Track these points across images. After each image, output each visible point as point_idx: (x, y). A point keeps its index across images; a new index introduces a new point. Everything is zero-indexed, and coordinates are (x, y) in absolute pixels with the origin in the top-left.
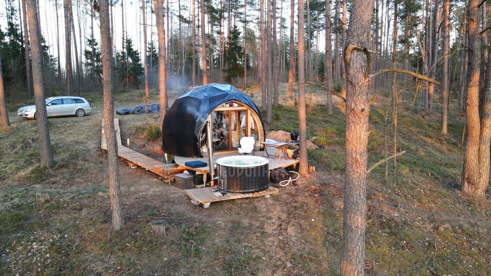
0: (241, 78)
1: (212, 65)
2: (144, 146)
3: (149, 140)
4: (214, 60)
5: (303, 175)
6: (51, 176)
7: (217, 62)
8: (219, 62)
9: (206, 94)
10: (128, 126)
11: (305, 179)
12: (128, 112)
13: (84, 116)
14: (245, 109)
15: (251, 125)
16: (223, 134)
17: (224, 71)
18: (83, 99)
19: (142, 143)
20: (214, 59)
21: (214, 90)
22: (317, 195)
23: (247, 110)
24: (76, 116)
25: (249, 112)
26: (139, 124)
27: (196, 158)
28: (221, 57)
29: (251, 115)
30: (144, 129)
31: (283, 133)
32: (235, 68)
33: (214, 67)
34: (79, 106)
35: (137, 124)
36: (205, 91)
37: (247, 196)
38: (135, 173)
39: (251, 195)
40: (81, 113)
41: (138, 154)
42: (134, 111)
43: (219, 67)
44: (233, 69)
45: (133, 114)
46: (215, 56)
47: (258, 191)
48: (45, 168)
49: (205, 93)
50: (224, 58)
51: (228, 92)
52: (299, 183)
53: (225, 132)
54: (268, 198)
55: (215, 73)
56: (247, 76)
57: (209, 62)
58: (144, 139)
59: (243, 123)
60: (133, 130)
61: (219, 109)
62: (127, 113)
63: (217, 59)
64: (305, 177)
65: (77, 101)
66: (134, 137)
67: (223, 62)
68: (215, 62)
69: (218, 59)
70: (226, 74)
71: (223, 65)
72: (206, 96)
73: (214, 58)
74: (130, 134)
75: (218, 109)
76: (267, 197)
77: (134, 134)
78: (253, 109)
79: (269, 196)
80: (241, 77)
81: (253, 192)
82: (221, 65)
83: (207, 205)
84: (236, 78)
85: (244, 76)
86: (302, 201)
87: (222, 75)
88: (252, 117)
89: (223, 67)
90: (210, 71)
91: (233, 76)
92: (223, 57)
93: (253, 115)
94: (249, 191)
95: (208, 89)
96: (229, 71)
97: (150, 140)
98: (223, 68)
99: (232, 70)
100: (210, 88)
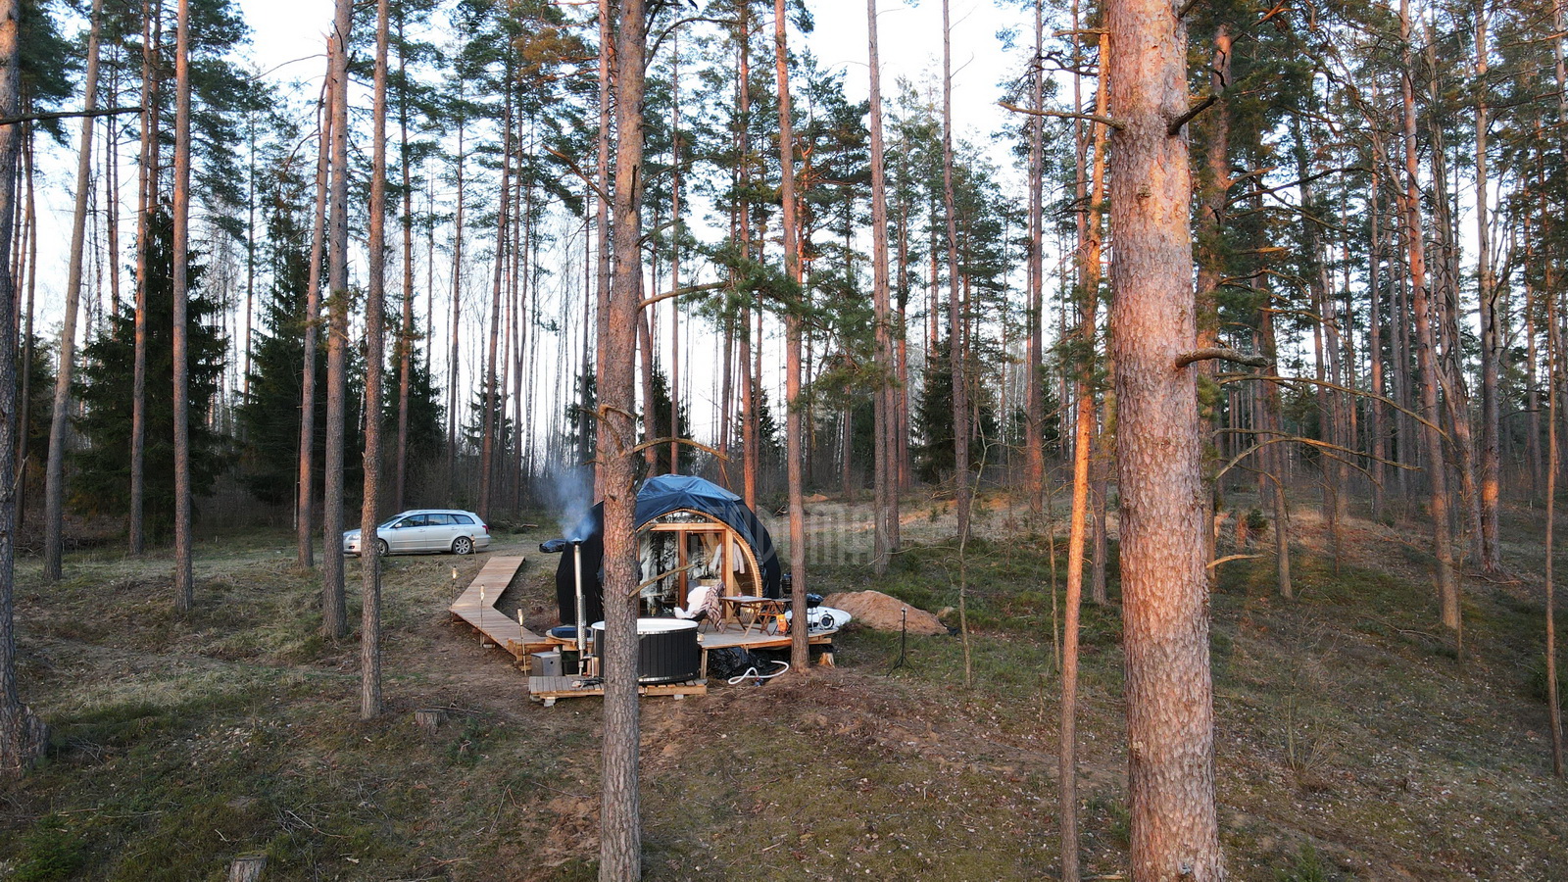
5: (794, 669)
6: (333, 652)
13: (471, 552)
14: (718, 528)
18: (472, 515)
23: (724, 531)
24: (452, 552)
25: (729, 535)
29: (735, 542)
34: (461, 530)
40: (464, 547)
48: (328, 638)
51: (680, 492)
54: (678, 700)
65: (457, 520)
76: (677, 698)
79: (682, 697)
83: (550, 701)
88: (737, 546)
93: (740, 542)
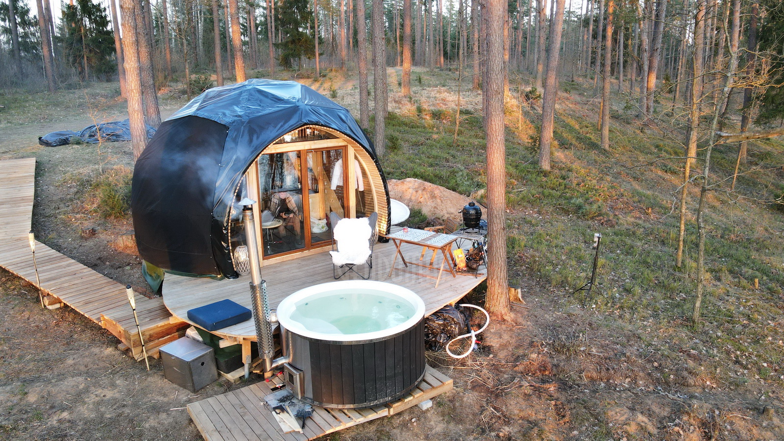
0: (307, 60)
1: (254, 34)
2: (93, 232)
3: (106, 216)
4: (257, 26)
5: (497, 316)
7: (262, 29)
8: (266, 28)
9: (239, 110)
10: (59, 178)
11: (504, 327)
12: (67, 139)
14: (341, 144)
15: (356, 183)
16: (289, 205)
17: (276, 45)
19: (88, 225)
20: (256, 24)
21: (261, 97)
22: (552, 389)
23: (346, 147)
25: (351, 151)
26: (86, 171)
27: (221, 279)
28: (269, 18)
29: (356, 158)
30: (98, 185)
31: (416, 184)
32: (297, 41)
33: (257, 38)
35: (81, 171)
36: (236, 101)
37: (372, 416)
38: (57, 325)
39: (384, 413)
41: (69, 265)
42: (83, 135)
43: (267, 38)
44: (293, 42)
45: (78, 143)
46: (258, 19)
47: (400, 399)
49: (236, 108)
50: (275, 21)
51: (298, 104)
52: (493, 341)
53: (293, 201)
54: (427, 410)
55: (259, 49)
56: (320, 54)
57: (249, 29)
58: (96, 211)
59: (336, 180)
60: (70, 187)
61: (276, 149)
62: (65, 142)
63: (261, 24)
64: (504, 320)
66: (70, 207)
67: (273, 29)
68: (259, 29)
69: (265, 24)
70: (280, 51)
71: (274, 35)
72: (239, 116)
73: (258, 22)
74: (62, 200)
75: (273, 149)
76: (424, 408)
77: (71, 200)
78: (361, 144)
79: (429, 404)
80: (309, 58)
81: (387, 405)
82: (270, 35)
84: (300, 58)
85: (314, 55)
86: (522, 414)
87: (273, 54)
88: (357, 162)
89: (274, 37)
90: (250, 46)
91: (294, 56)
92: (273, 18)
93: (360, 158)
94: (376, 402)
95: (245, 96)
96: (285, 45)
97: (110, 215)
98: (274, 40)
99: (292, 44)
100: (251, 95)
